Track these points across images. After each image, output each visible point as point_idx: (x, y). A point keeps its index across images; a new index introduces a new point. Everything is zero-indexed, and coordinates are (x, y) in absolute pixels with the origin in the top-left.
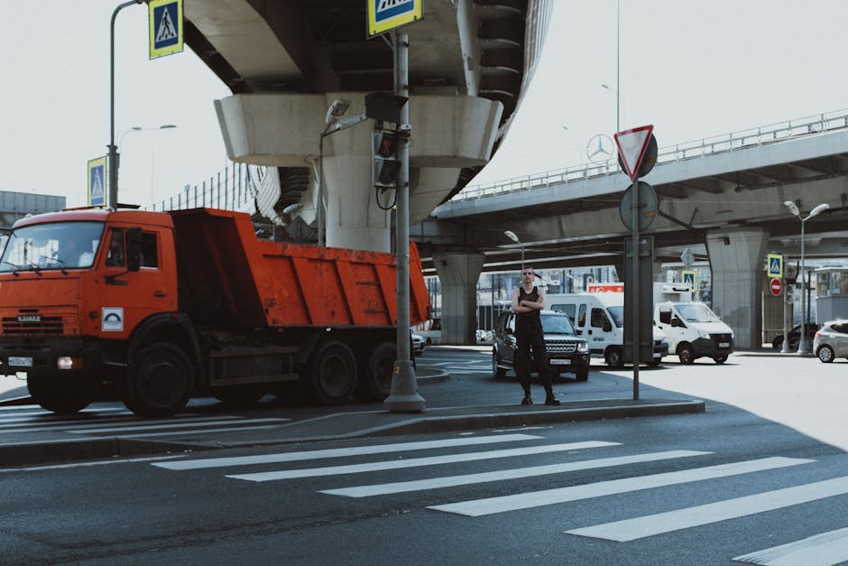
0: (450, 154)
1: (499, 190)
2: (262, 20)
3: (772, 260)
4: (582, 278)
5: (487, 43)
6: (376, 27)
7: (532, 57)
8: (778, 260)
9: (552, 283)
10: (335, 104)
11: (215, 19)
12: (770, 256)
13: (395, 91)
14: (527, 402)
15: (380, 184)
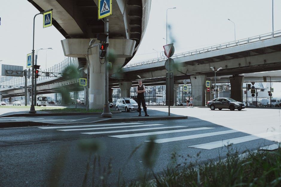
0: (122, 54)
1: (136, 65)
2: (73, 19)
3: (207, 82)
4: (158, 89)
5: (132, 26)
6: (100, 17)
7: (144, 29)
8: (209, 82)
9: (150, 90)
10: (91, 40)
11: (61, 19)
12: (207, 81)
13: (105, 33)
14: (140, 115)
15: (101, 57)
